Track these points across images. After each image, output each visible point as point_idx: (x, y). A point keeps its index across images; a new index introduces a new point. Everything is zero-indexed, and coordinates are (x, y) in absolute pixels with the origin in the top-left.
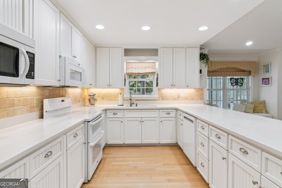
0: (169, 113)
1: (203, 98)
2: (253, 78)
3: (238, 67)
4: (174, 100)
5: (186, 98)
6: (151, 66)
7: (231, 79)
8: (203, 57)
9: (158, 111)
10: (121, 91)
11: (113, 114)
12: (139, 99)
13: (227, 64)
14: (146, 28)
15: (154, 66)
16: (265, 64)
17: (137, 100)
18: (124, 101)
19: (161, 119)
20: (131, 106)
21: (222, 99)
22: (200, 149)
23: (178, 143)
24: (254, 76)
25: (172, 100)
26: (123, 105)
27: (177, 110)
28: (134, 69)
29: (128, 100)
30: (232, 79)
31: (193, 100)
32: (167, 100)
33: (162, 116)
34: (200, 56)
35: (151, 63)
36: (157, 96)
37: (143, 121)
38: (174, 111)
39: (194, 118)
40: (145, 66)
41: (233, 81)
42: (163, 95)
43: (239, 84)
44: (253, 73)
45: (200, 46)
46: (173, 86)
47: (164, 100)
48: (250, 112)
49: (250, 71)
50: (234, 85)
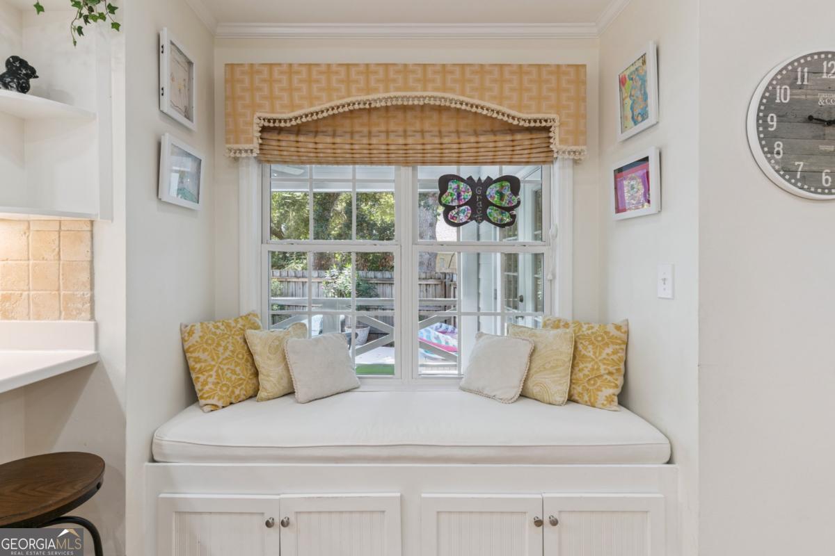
2: (569, 171)
3: (462, 98)
7: (444, 182)
13: (394, 81)
16: (628, 67)
24: (576, 162)
30: (452, 185)
41: (459, 195)
43: (494, 214)
44: (562, 141)
48: (546, 398)
49: (544, 124)
50: (463, 218)
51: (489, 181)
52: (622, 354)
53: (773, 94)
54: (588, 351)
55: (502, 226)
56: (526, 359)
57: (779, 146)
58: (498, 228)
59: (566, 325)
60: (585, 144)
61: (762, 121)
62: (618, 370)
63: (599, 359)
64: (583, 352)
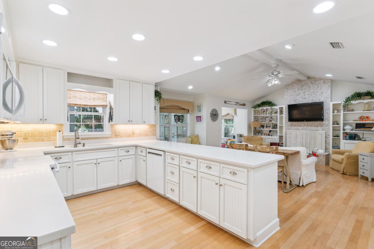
0: (129, 151)
1: (156, 134)
3: (180, 105)
4: (128, 137)
5: (140, 135)
6: (102, 98)
8: (157, 94)
9: (116, 149)
10: (59, 128)
11: (55, 158)
12: (86, 138)
14: (112, 59)
15: (105, 98)
16: (198, 105)
17: (83, 139)
18: (64, 140)
19: (120, 158)
20: (76, 146)
21: (163, 135)
22: (169, 177)
23: (138, 181)
24: (191, 114)
25: (126, 137)
26: (64, 147)
27: (136, 147)
28: (78, 99)
29: (69, 140)
30: (176, 116)
31: (147, 136)
32: (121, 137)
33: (121, 155)
34: (155, 93)
35: (102, 94)
36: (110, 133)
37: (99, 163)
38: (133, 149)
39: (162, 152)
40: (93, 97)
41: (176, 118)
42: (116, 132)
43: (181, 120)
45: (155, 83)
46: (130, 122)
47: (117, 137)
49: (189, 109)
50: (177, 121)
51: (180, 116)
53: (211, 112)
55: (182, 122)
61: (210, 115)
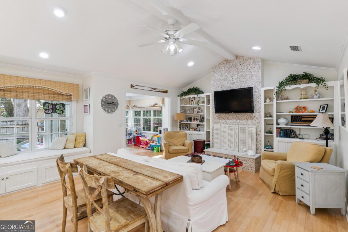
2: (76, 104)
7: (44, 104)
30: (47, 105)
41: (49, 107)
43: (58, 111)
44: (74, 98)
49: (70, 95)
50: (50, 112)
51: (57, 104)
52: (85, 138)
53: (103, 99)
54: (78, 138)
55: (60, 114)
56: (65, 141)
57: (104, 106)
58: (59, 115)
59: (75, 134)
60: (79, 99)
61: (101, 103)
62: (84, 141)
63: (81, 139)
64: (77, 138)
